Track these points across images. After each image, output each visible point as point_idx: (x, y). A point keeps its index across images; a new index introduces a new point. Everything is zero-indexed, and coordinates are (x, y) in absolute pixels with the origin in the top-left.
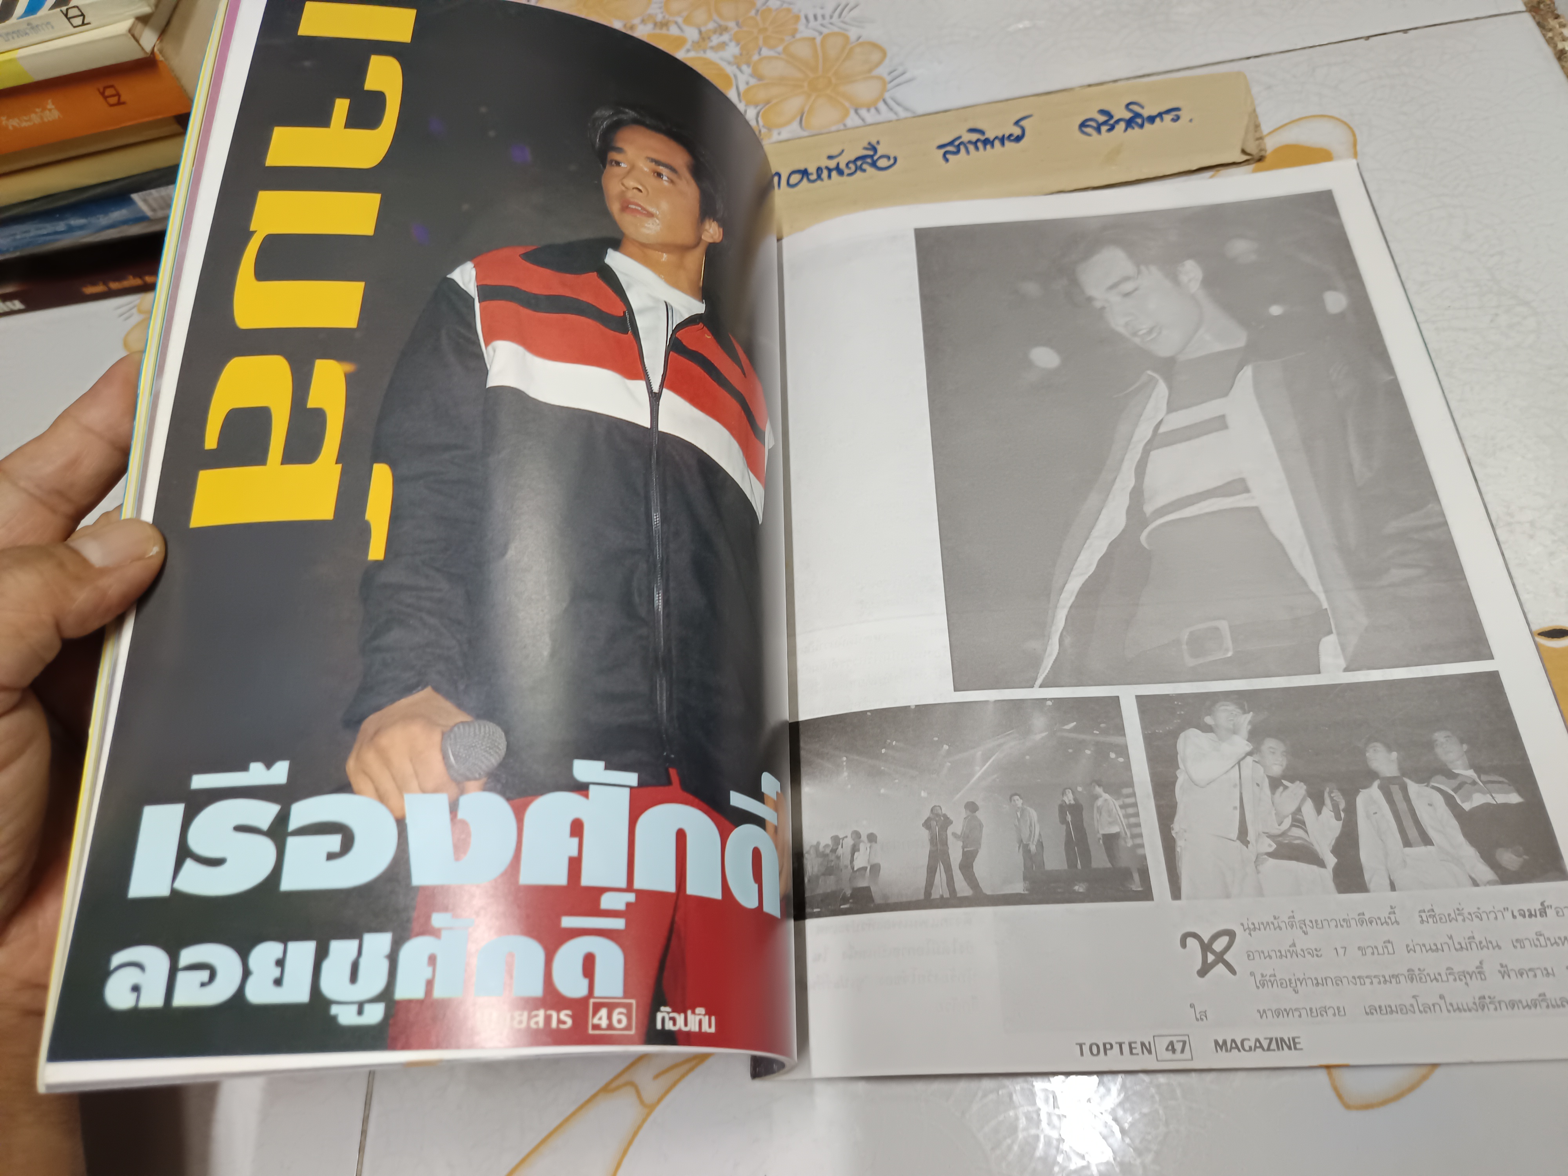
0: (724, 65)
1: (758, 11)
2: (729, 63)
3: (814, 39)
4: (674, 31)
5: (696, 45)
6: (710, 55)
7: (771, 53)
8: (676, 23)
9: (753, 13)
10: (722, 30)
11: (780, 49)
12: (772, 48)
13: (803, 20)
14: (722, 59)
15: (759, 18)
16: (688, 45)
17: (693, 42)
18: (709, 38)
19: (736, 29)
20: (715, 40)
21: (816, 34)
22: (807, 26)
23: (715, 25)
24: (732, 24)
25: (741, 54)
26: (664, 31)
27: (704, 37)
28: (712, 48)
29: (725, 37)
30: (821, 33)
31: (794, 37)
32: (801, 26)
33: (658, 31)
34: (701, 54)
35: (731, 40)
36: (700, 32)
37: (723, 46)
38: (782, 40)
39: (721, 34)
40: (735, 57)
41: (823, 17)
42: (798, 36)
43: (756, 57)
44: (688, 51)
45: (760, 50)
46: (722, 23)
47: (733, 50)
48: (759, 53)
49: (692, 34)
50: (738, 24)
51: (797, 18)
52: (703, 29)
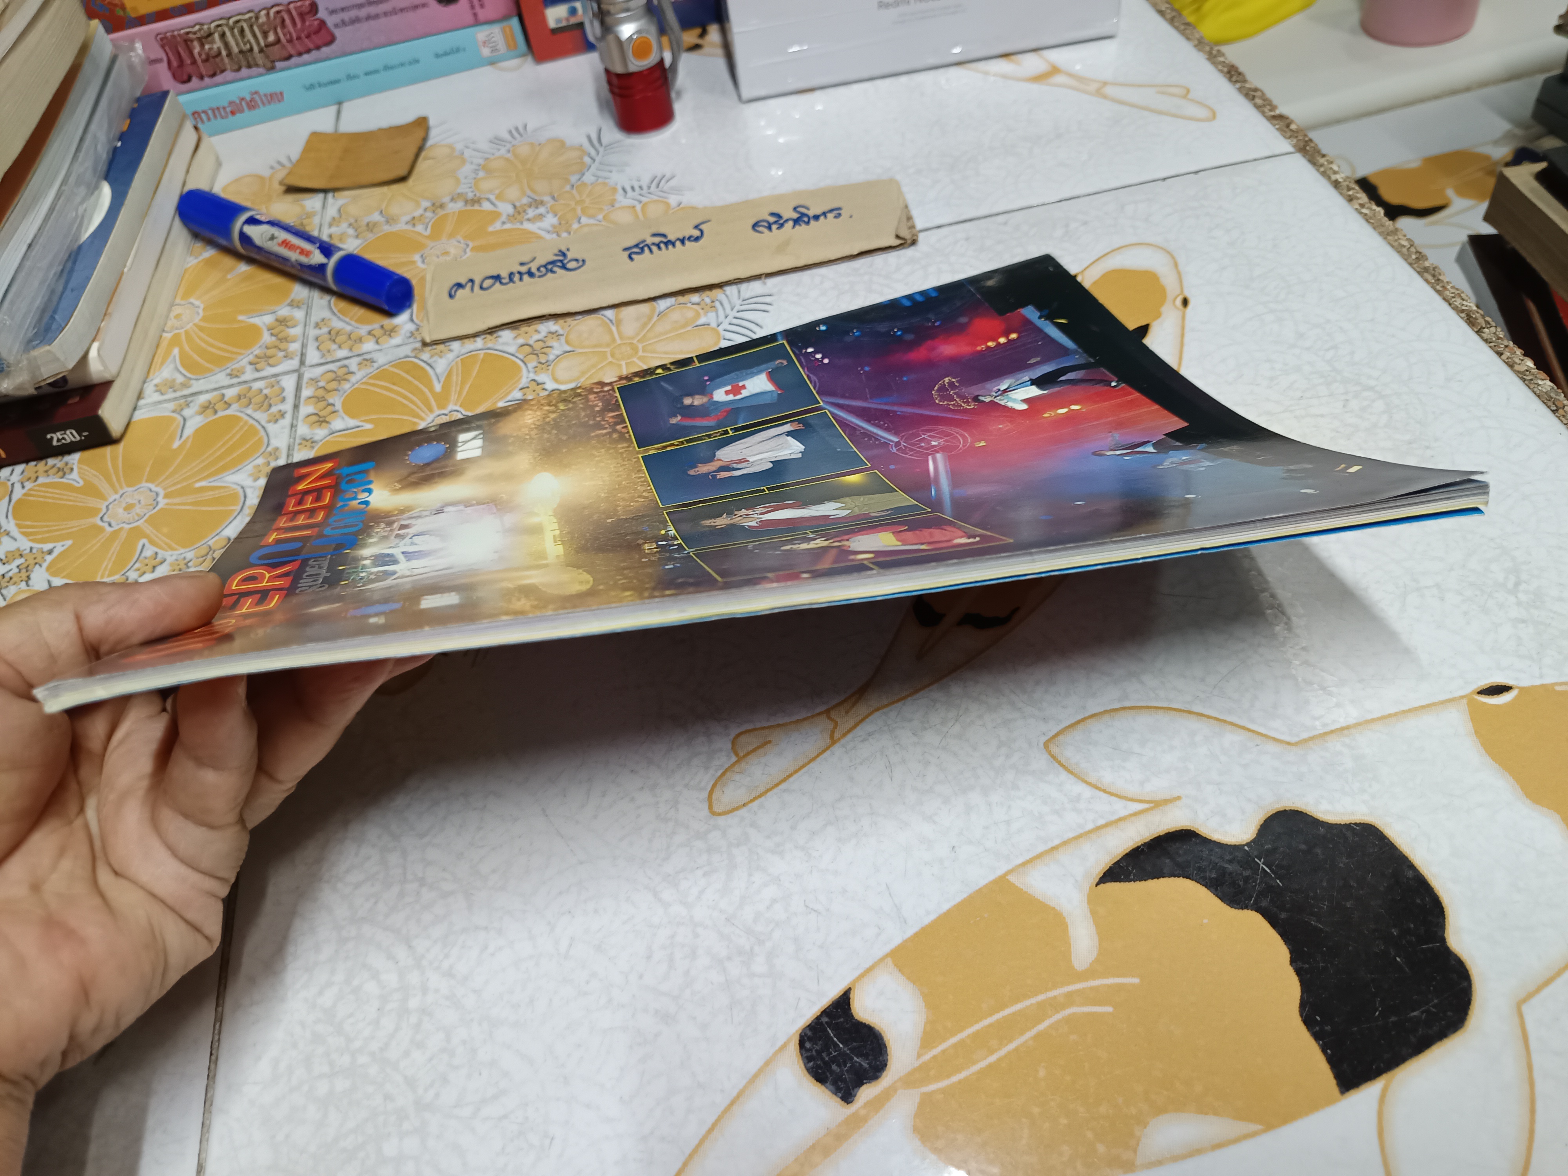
0: (543, 234)
1: (573, 186)
2: (549, 232)
3: (634, 207)
4: (486, 206)
5: (511, 218)
6: (527, 226)
7: (592, 221)
8: (488, 199)
9: (568, 188)
10: (538, 203)
11: (600, 217)
12: (591, 217)
13: (621, 191)
14: (540, 229)
15: (574, 192)
16: (504, 218)
17: (508, 215)
18: (524, 211)
19: (552, 202)
20: (531, 213)
21: (636, 203)
22: (625, 197)
23: (530, 200)
24: (547, 199)
25: (560, 224)
26: (476, 207)
27: (519, 212)
28: (529, 220)
29: (542, 210)
30: (640, 202)
31: (613, 206)
32: (619, 196)
33: (469, 208)
34: (518, 226)
35: (548, 212)
36: (515, 207)
37: (541, 217)
38: (601, 209)
39: (537, 208)
40: (554, 226)
41: (641, 188)
42: (617, 205)
43: (575, 226)
44: (504, 223)
45: (580, 219)
46: (537, 198)
47: (550, 220)
48: (579, 222)
49: (506, 208)
50: (553, 198)
51: (614, 190)
52: (518, 204)
